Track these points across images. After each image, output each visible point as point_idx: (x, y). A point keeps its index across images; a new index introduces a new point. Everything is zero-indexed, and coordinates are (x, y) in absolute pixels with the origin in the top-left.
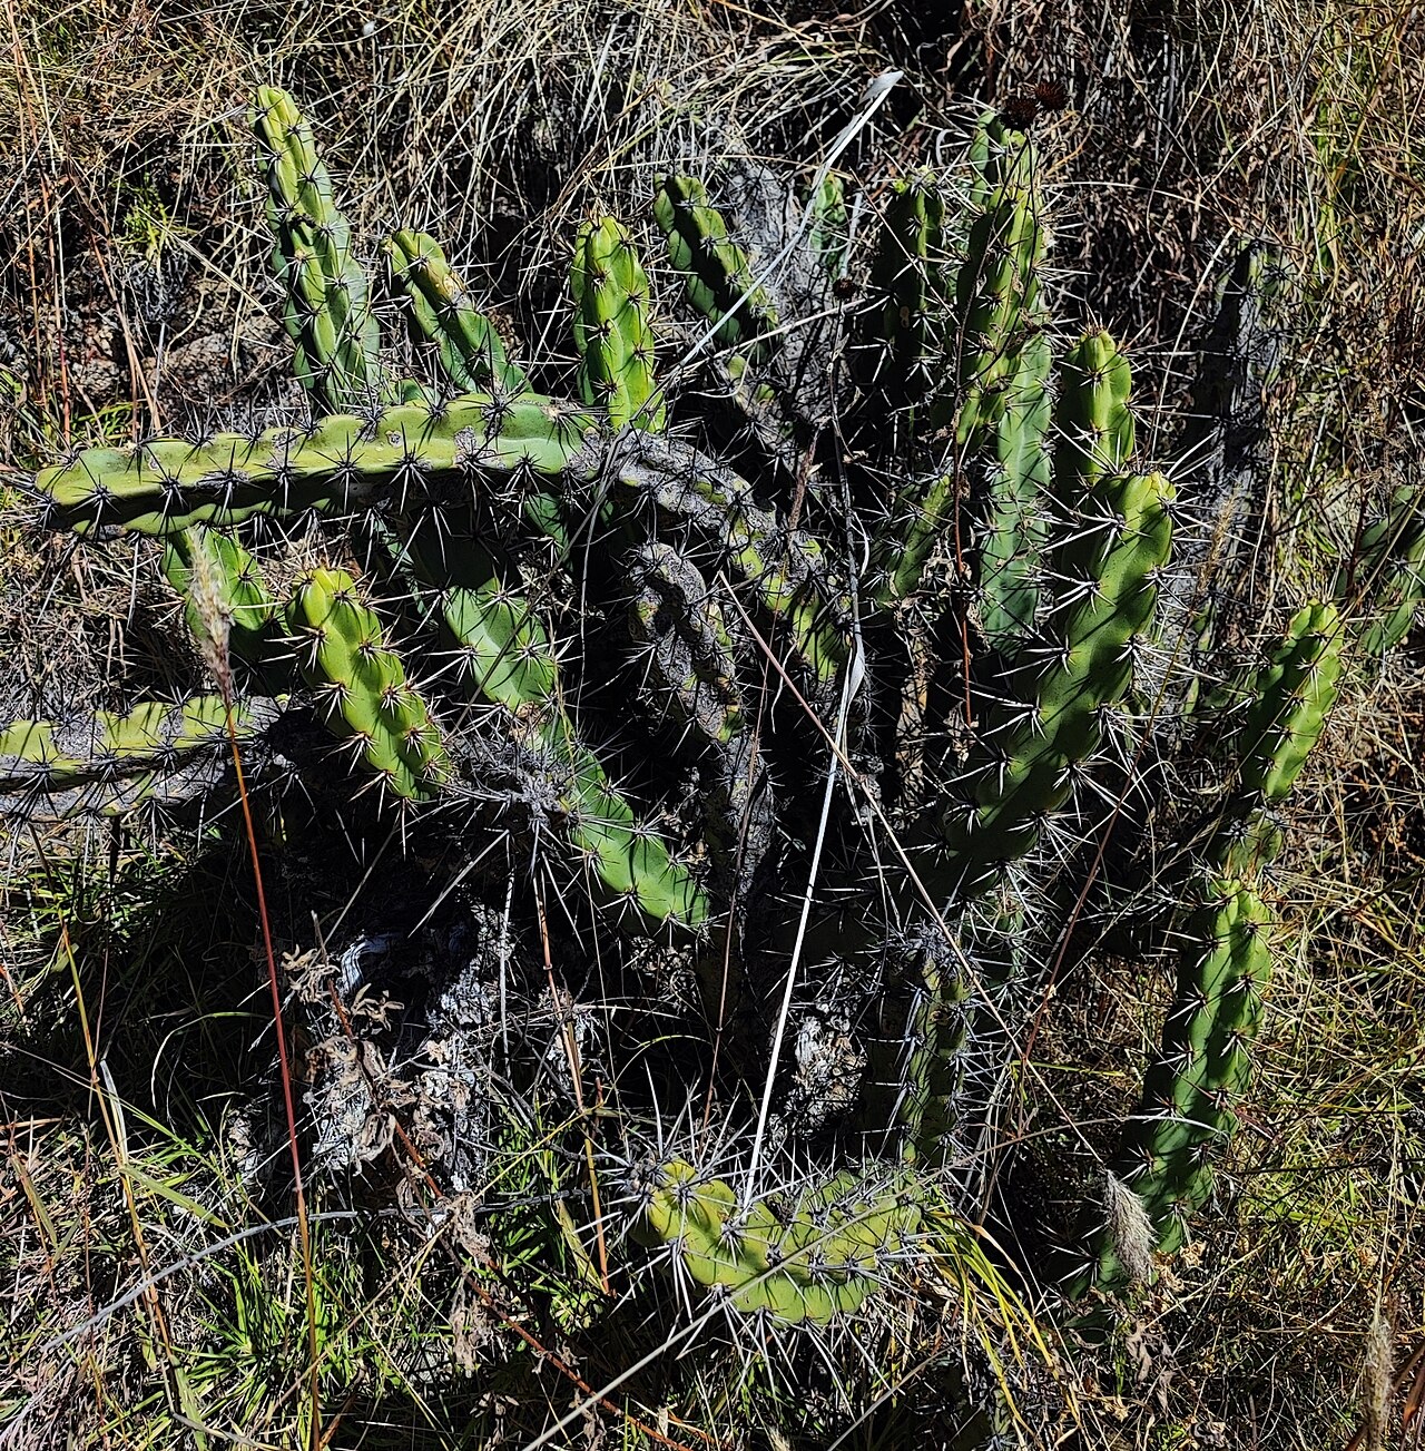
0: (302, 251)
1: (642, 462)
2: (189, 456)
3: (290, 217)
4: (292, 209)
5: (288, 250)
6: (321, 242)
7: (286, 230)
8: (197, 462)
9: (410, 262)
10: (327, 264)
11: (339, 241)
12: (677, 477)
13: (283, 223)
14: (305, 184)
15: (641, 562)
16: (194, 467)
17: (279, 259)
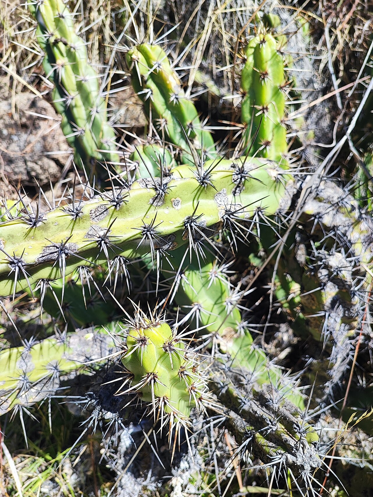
0: (61, 60)
1: (317, 198)
2: (27, 235)
3: (52, 40)
4: (52, 35)
5: (52, 60)
6: (71, 55)
7: (49, 48)
8: (34, 238)
9: (151, 66)
10: (75, 68)
11: (81, 54)
12: (333, 205)
13: (48, 43)
14: (59, 19)
15: (327, 267)
16: (32, 242)
17: (47, 66)
